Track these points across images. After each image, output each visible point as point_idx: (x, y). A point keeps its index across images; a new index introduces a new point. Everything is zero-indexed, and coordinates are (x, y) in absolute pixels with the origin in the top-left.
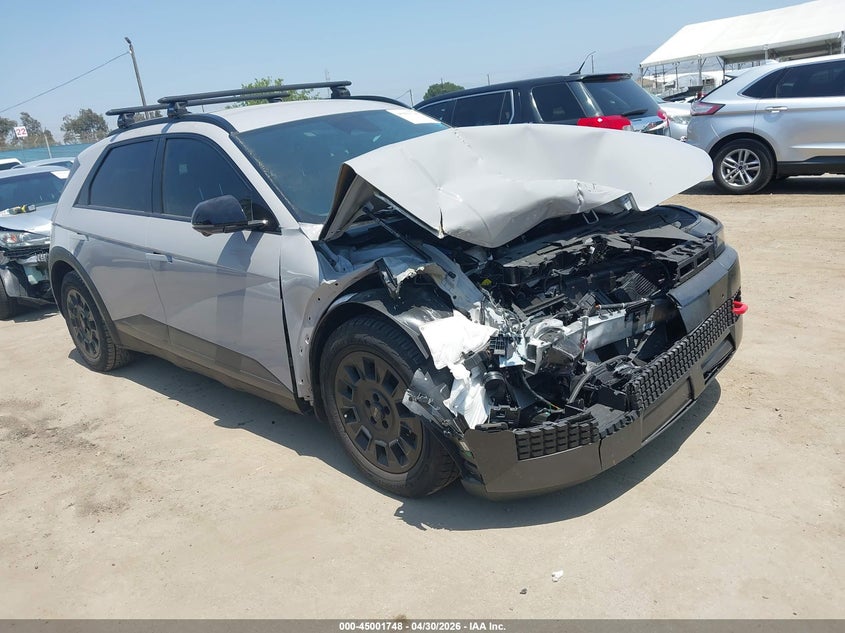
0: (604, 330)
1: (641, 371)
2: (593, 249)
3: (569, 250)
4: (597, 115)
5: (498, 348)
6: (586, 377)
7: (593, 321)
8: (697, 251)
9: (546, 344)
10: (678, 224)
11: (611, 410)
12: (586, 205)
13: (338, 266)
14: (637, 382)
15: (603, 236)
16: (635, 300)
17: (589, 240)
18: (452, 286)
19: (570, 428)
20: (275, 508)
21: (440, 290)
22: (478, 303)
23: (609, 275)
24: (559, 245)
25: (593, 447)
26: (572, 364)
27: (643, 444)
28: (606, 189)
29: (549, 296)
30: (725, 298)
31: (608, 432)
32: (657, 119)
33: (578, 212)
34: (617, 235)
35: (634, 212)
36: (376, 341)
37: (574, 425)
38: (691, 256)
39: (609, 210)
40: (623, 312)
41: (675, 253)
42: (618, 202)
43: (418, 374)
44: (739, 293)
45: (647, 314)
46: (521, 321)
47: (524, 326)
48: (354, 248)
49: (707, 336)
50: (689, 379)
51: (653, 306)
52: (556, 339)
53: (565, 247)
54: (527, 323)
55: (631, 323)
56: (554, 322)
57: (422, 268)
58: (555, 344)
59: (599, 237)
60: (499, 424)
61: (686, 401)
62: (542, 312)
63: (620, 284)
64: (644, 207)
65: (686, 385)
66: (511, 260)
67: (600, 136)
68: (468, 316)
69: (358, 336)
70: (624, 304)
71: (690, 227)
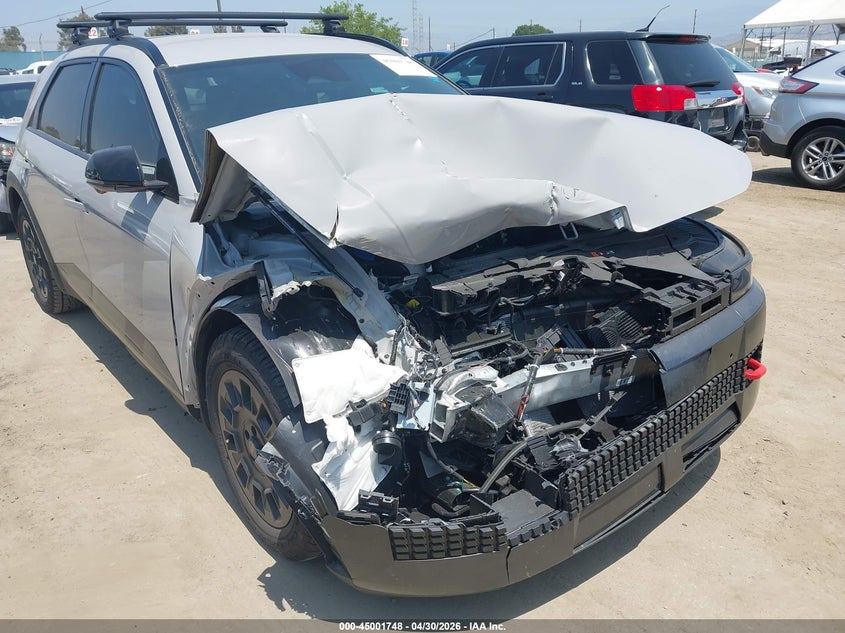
0: (559, 384)
1: (587, 457)
2: (563, 275)
3: (526, 274)
4: (657, 82)
5: (397, 401)
6: (522, 445)
7: (544, 371)
8: (704, 295)
9: (462, 404)
10: (688, 252)
11: (538, 504)
12: (561, 217)
13: (228, 256)
14: (576, 475)
15: (581, 258)
16: (613, 347)
17: (559, 263)
18: (359, 306)
19: (465, 532)
20: (130, 539)
21: (343, 310)
22: (393, 332)
23: (585, 307)
24: (515, 265)
25: (497, 557)
26: (494, 435)
27: (575, 552)
28: (590, 197)
29: (491, 332)
30: (735, 358)
31: (522, 539)
32: (731, 93)
33: (549, 224)
34: (600, 260)
35: (627, 232)
36: (250, 367)
37: (469, 529)
38: (693, 300)
39: (594, 225)
40: (590, 361)
41: (672, 294)
42: (607, 216)
43: (285, 422)
44: (760, 348)
45: (623, 367)
46: (440, 364)
47: (444, 371)
48: (256, 234)
49: (701, 406)
50: (660, 465)
51: (634, 357)
52: (479, 398)
53: (524, 269)
54: (450, 367)
55: (600, 377)
56: (485, 372)
57: (308, 283)
58: (476, 405)
59: (575, 259)
60: (368, 516)
61: (651, 494)
62: (477, 354)
63: (597, 321)
64: (640, 227)
65: (656, 473)
66: (447, 279)
67: (600, 123)
68: (374, 348)
69: (234, 354)
70: (594, 350)
71: (704, 256)
